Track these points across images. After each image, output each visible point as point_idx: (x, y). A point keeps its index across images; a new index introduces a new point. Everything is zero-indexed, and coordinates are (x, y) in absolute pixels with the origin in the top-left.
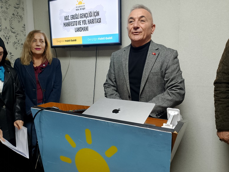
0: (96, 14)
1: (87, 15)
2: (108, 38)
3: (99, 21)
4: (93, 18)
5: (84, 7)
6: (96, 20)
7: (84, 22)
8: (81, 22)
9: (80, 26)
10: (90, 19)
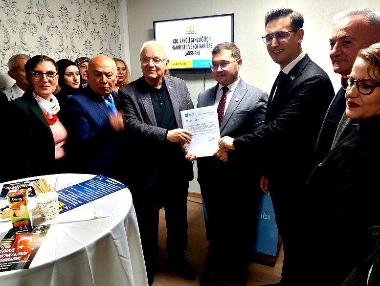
0: (208, 39)
1: (198, 40)
3: (211, 46)
4: (205, 42)
6: (208, 45)
7: (196, 46)
9: (190, 50)
10: (201, 43)
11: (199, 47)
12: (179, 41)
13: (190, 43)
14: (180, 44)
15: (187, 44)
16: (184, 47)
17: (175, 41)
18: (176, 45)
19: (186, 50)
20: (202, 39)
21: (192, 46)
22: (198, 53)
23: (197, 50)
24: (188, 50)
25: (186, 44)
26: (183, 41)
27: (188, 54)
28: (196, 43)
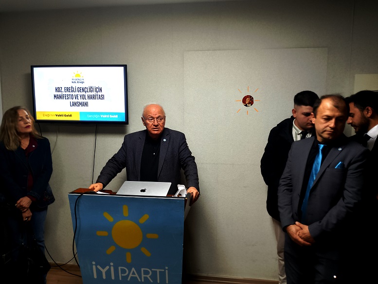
0: (98, 90)
1: (86, 90)
2: (113, 116)
3: (102, 97)
4: (94, 93)
5: (83, 81)
6: (98, 96)
7: (83, 97)
8: (79, 96)
9: (76, 101)
10: (90, 93)
11: (86, 98)
12: (63, 90)
13: (77, 93)
14: (64, 93)
15: (73, 93)
16: (69, 96)
17: (58, 90)
18: (60, 93)
19: (72, 101)
20: (91, 89)
22: (86, 104)
23: (84, 101)
24: (74, 100)
25: (71, 93)
26: (67, 89)
27: (74, 104)
28: (84, 93)
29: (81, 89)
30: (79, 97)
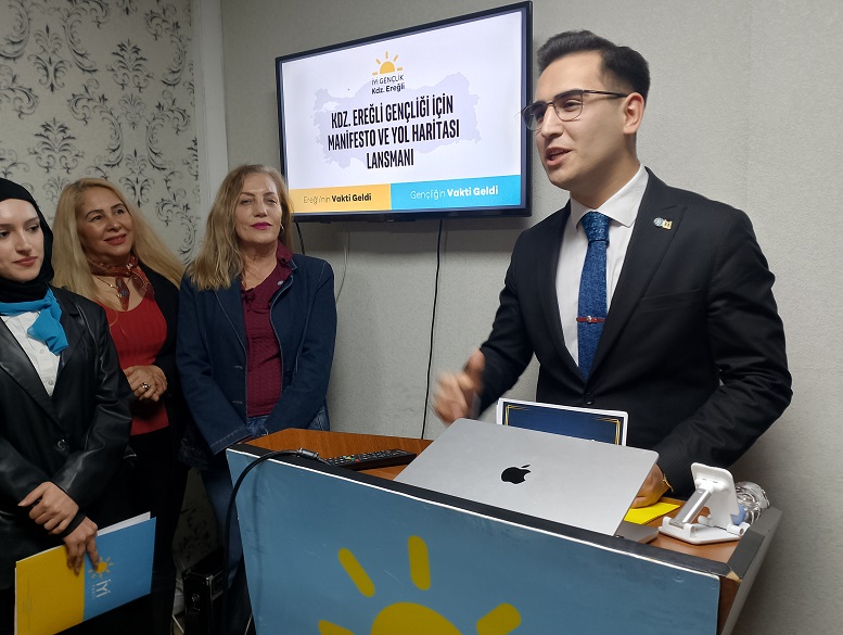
0: (440, 106)
1: (409, 110)
2: (483, 192)
3: (452, 130)
4: (429, 119)
5: (400, 82)
6: (442, 125)
7: (401, 134)
9: (383, 148)
10: (419, 121)
11: (410, 137)
12: (350, 120)
13: (385, 124)
14: (352, 129)
15: (376, 127)
16: (364, 138)
17: (338, 120)
19: (370, 150)
20: (422, 107)
21: (389, 133)
22: (406, 158)
23: (404, 146)
24: (379, 148)
25: (369, 127)
26: (361, 116)
27: (378, 161)
28: (402, 122)
29: (396, 108)
30: (390, 139)
